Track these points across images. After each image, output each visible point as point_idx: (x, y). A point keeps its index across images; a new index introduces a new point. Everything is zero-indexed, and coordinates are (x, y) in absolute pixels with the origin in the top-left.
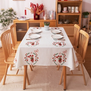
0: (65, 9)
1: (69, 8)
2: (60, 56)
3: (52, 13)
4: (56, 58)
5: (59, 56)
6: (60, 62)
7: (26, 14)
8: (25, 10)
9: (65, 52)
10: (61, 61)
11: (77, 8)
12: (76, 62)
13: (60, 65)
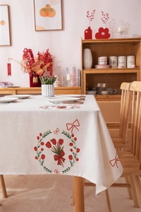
0: (102, 60)
1: (113, 58)
2: (57, 141)
3: (71, 72)
4: (44, 147)
5: (54, 141)
6: (59, 163)
7: (9, 73)
8: (9, 65)
9: (73, 126)
10: (64, 160)
11: (130, 59)
12: (113, 162)
13: (61, 173)
